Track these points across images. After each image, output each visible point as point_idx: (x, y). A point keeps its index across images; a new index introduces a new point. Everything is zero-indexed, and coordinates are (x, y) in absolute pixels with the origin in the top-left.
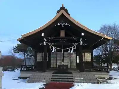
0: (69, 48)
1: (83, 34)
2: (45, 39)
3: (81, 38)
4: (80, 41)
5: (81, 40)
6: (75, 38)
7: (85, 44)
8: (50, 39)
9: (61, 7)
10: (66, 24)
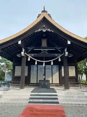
0: (52, 60)
2: (23, 49)
3: (66, 49)
5: (66, 51)
6: (59, 49)
7: (71, 55)
8: (30, 49)
9: (43, 10)
10: (49, 30)
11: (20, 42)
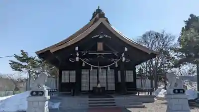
0: (108, 66)
1: (126, 49)
3: (123, 54)
4: (122, 57)
10: (106, 36)
11: (77, 48)
